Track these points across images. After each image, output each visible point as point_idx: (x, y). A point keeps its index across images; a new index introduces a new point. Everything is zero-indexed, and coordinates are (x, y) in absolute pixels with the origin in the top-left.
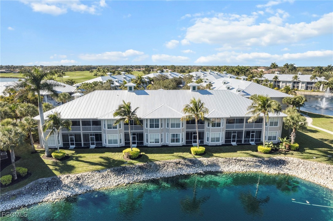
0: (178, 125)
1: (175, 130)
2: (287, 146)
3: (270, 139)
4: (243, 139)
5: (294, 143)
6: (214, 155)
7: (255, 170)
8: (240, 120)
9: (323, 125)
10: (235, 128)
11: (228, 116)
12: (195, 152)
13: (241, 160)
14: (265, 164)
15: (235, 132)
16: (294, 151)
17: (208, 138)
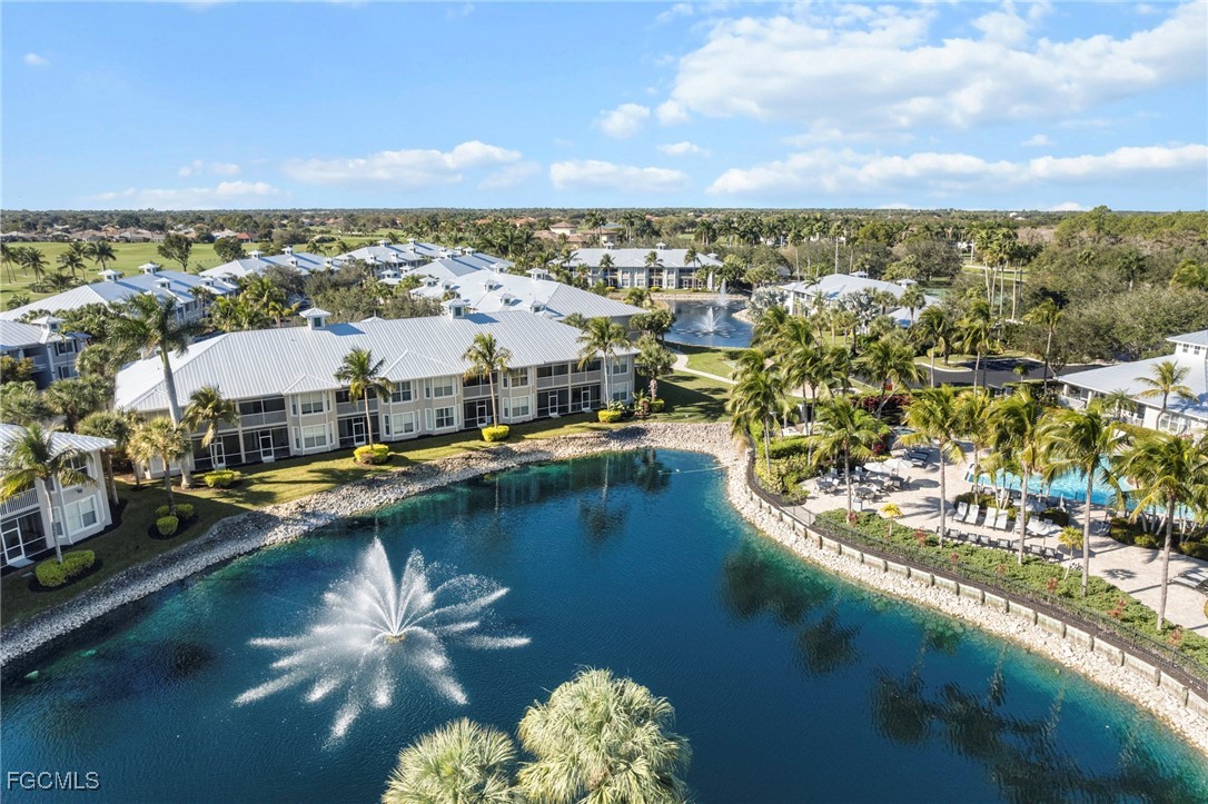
0: (449, 391)
1: (441, 402)
2: (646, 406)
3: (616, 397)
4: (570, 404)
5: (657, 399)
6: (526, 436)
7: (601, 449)
8: (561, 368)
9: (707, 367)
10: (554, 383)
11: (541, 362)
12: (493, 435)
13: (574, 438)
14: (614, 439)
15: (554, 393)
16: (658, 412)
17: (506, 410)
